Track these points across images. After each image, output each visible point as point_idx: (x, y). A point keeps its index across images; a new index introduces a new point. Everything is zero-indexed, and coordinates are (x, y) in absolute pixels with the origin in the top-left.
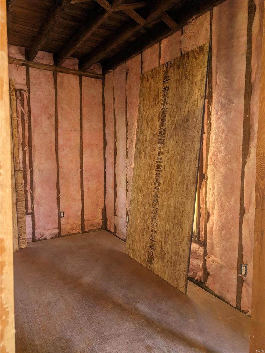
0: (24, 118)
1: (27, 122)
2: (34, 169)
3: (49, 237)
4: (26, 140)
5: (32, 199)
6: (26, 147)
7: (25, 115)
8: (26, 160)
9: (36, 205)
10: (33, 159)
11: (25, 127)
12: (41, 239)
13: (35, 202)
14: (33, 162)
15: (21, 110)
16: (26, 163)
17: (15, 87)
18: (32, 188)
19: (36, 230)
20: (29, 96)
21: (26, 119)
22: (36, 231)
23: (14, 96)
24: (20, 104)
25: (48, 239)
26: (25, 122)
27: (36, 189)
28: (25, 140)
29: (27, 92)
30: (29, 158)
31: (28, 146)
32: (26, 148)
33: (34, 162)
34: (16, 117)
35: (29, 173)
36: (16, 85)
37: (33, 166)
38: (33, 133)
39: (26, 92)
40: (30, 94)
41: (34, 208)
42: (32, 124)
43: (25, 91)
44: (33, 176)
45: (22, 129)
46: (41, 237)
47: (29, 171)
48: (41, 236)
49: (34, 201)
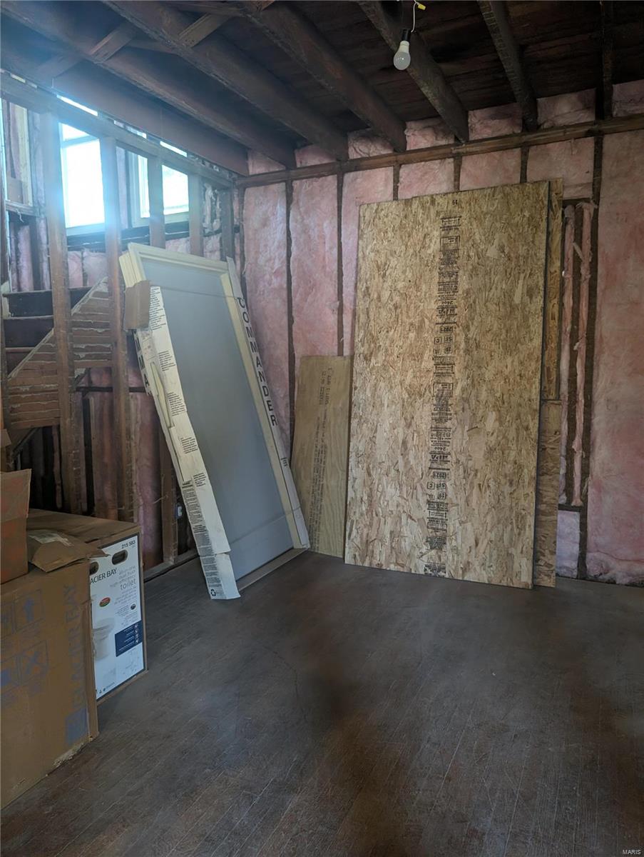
0: (580, 269)
1: (585, 279)
2: (595, 397)
3: (622, 580)
4: (581, 326)
5: (586, 472)
6: (578, 341)
7: (584, 261)
8: (576, 375)
9: (594, 490)
10: (595, 372)
11: (581, 293)
12: (601, 577)
13: (590, 481)
14: (594, 379)
15: (575, 251)
16: (576, 383)
17: (562, 197)
18: (587, 446)
19: (590, 552)
20: (596, 211)
21: (584, 271)
22: (589, 556)
23: (559, 220)
24: (572, 237)
25: (619, 584)
26: (583, 278)
27: (597, 449)
28: (578, 326)
29: (592, 201)
30: (584, 370)
31: (584, 339)
32: (577, 344)
33: (597, 381)
34: (558, 271)
35: (583, 407)
36: (565, 192)
37: (594, 391)
38: (600, 306)
39: (589, 202)
40: (598, 205)
41: (589, 497)
42: (599, 281)
43: (587, 200)
44: (591, 415)
45: (573, 298)
46: (601, 574)
47: (583, 401)
48: (602, 571)
49: (590, 477)
